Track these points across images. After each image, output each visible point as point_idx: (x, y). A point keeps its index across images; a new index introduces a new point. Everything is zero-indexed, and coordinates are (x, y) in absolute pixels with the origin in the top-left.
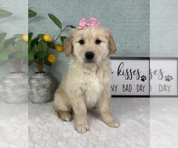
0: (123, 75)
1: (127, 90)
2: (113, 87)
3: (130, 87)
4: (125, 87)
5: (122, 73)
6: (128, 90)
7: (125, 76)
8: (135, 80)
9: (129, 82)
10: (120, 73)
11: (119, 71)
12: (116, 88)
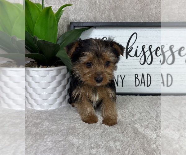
0: (137, 56)
1: (142, 83)
2: (116, 79)
3: (149, 77)
4: (140, 78)
5: (134, 53)
6: (144, 83)
7: (140, 57)
8: (157, 65)
9: (146, 69)
10: (130, 54)
11: (128, 50)
12: (123, 80)
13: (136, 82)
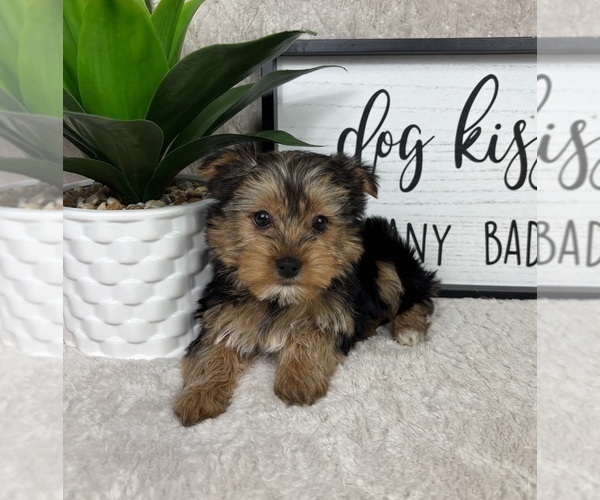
0: (495, 160)
1: (509, 252)
2: (419, 238)
4: (503, 234)
6: (517, 253)
7: (505, 163)
10: (469, 150)
11: (465, 137)
12: (441, 242)
13: (490, 250)
